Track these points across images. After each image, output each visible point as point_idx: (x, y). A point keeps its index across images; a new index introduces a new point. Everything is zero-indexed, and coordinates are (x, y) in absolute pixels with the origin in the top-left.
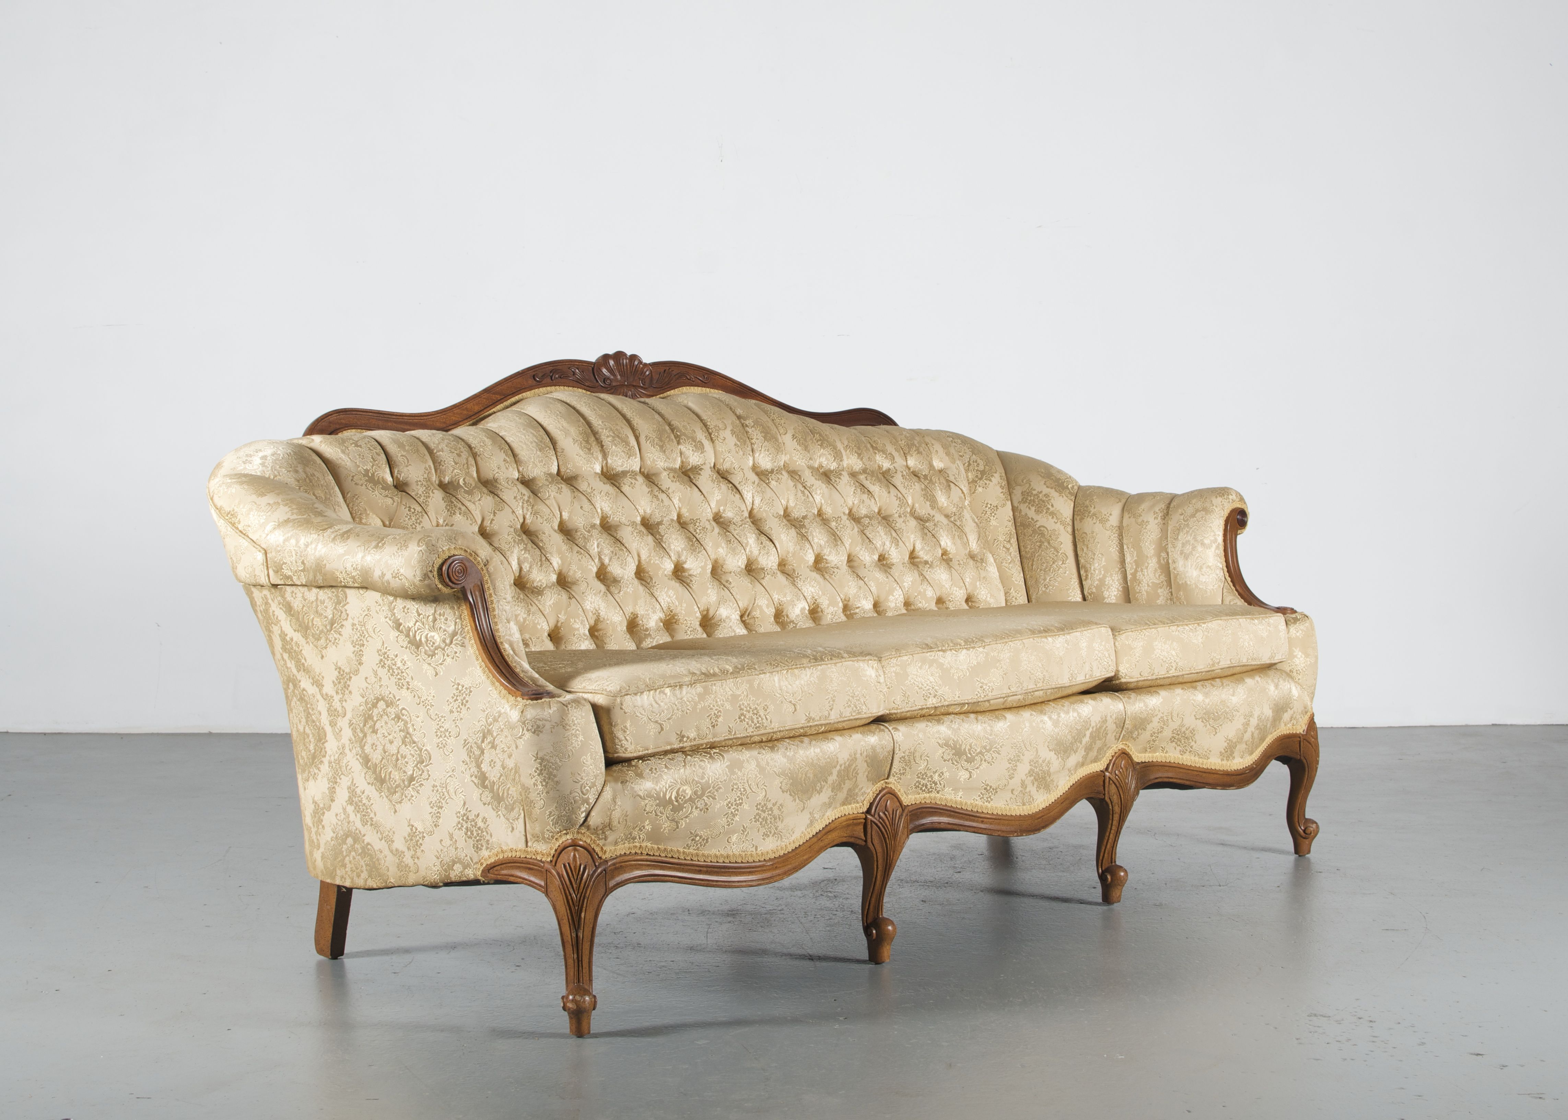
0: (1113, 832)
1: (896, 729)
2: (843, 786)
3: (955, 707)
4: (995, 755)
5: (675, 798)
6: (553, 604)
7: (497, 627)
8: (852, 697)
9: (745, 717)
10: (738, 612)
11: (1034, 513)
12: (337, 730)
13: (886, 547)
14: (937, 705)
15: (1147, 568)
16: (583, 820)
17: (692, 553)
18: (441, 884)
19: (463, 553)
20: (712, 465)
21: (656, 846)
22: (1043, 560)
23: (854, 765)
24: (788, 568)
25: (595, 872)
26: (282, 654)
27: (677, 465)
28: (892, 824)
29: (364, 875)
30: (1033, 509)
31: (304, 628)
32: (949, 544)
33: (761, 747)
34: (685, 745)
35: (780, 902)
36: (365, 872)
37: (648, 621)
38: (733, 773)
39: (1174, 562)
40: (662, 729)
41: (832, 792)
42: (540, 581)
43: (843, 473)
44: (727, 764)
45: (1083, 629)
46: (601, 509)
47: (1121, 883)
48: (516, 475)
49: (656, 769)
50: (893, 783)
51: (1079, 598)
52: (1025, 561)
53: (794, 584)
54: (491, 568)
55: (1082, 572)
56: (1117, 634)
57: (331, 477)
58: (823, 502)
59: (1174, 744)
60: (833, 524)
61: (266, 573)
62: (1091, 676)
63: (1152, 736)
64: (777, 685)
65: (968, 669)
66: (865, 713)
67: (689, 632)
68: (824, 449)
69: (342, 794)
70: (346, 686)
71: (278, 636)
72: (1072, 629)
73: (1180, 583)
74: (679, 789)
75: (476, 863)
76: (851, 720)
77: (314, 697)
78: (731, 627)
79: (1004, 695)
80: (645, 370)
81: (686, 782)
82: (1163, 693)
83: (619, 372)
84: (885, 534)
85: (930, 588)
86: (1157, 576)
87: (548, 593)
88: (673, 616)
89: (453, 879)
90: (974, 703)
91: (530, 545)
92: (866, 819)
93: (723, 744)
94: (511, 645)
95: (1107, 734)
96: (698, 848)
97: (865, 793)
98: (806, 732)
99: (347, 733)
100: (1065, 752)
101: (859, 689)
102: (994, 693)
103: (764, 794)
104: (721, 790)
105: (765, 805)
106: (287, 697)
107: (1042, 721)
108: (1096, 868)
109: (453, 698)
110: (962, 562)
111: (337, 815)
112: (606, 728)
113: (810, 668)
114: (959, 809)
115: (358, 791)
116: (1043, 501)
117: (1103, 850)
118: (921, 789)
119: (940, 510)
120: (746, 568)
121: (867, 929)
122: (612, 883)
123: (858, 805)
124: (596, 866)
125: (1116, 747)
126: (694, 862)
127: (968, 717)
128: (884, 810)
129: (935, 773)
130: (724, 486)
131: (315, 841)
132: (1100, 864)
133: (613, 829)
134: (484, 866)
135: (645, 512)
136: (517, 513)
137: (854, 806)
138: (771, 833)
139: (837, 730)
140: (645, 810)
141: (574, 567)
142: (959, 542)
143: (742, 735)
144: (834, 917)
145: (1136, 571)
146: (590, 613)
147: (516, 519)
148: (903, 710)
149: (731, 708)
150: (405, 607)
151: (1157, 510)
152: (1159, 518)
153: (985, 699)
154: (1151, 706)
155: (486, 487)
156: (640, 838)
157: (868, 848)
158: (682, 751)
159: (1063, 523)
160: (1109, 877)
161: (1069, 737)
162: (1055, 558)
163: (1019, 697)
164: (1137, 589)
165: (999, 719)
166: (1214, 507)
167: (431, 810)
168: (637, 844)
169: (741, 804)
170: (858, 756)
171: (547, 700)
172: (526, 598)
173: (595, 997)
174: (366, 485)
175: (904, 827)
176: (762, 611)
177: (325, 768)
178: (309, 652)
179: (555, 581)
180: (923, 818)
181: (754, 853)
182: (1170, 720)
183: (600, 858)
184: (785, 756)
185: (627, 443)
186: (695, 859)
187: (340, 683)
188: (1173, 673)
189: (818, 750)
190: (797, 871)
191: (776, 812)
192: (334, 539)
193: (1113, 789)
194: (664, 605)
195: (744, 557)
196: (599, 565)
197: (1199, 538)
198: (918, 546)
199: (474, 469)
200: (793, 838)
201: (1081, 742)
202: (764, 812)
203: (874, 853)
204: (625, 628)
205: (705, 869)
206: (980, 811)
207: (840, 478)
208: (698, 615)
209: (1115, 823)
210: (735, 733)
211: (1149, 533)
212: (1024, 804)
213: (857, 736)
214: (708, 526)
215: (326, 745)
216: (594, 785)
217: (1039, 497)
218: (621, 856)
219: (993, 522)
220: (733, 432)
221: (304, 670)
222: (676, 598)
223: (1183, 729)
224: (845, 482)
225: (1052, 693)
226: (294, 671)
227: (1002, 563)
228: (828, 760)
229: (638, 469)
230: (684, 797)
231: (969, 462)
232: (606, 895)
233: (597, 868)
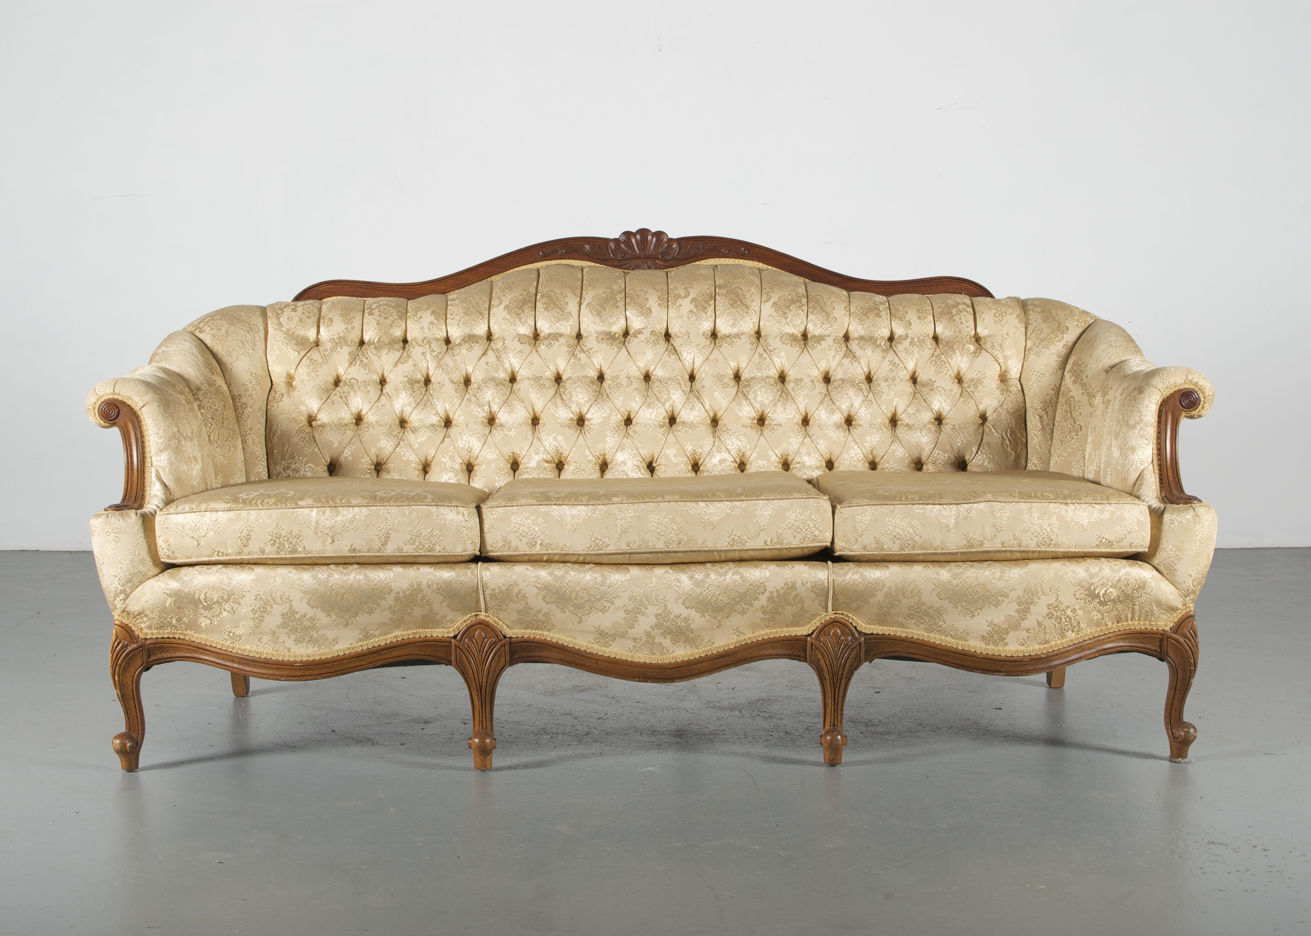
2: (410, 611)
5: (204, 599)
9: (275, 541)
11: (1072, 383)
16: (123, 606)
23: (421, 595)
25: (129, 646)
28: (480, 651)
32: (946, 408)
35: (722, 722)
40: (199, 544)
44: (253, 577)
49: (190, 574)
50: (488, 616)
65: (579, 524)
74: (207, 592)
80: (670, 245)
83: (640, 247)
92: (451, 643)
96: (234, 642)
97: (453, 621)
102: (609, 549)
103: (289, 606)
104: (245, 598)
105: (292, 615)
114: (570, 648)
116: (1082, 372)
120: (669, 420)
122: (152, 658)
123: (445, 630)
124: (133, 642)
125: (826, 615)
128: (471, 637)
129: (538, 612)
136: (420, 366)
137: (439, 630)
138: (304, 640)
144: (770, 738)
148: (505, 553)
154: (870, 580)
162: (1071, 429)
165: (618, 572)
168: (180, 632)
169: (265, 612)
181: (286, 654)
182: (901, 597)
183: (139, 637)
188: (909, 550)
193: (817, 655)
198: (901, 409)
199: (401, 329)
203: (462, 673)
206: (598, 653)
210: (267, 554)
212: (653, 654)
217: (1080, 367)
230: (212, 600)
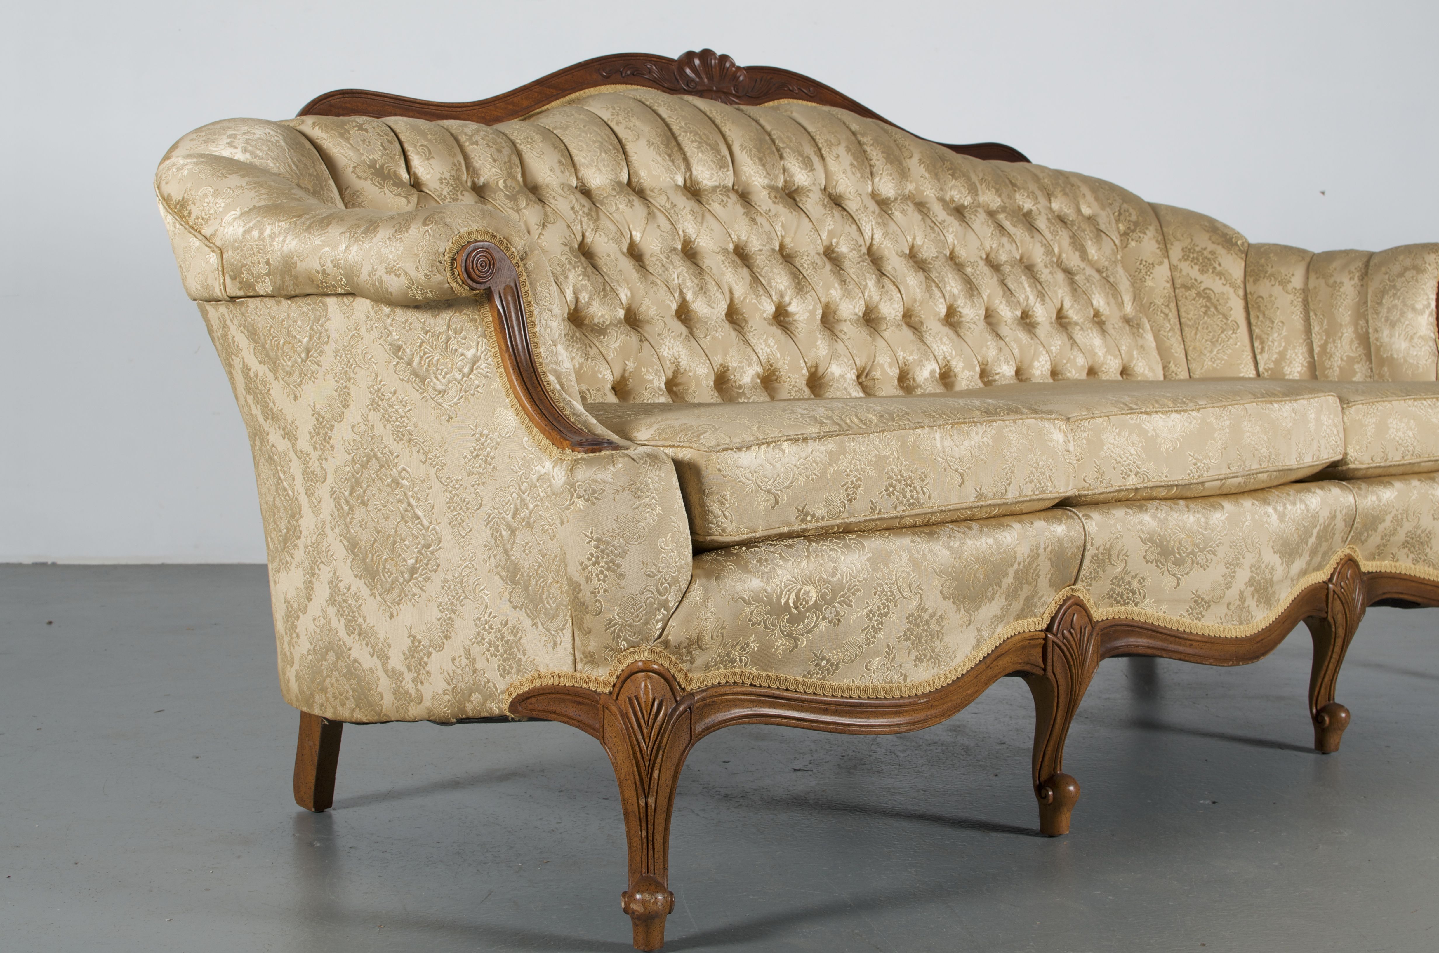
0: (1333, 660)
1: (1088, 517)
2: (1019, 592)
3: (1161, 489)
4: (1209, 556)
5: (794, 603)
6: (619, 346)
7: (538, 350)
8: (1035, 468)
9: (894, 487)
10: (855, 371)
11: (1198, 273)
12: (315, 501)
13: (1030, 302)
14: (1138, 486)
15: (1340, 338)
16: (658, 632)
17: (798, 293)
18: (454, 720)
19: (489, 239)
20: (823, 187)
21: (764, 674)
22: (1210, 329)
23: (1035, 564)
24: (915, 320)
25: (675, 710)
26: (245, 398)
27: (780, 184)
28: (1080, 647)
29: (351, 703)
30: (1196, 268)
31: (271, 361)
32: (1102, 303)
33: (915, 534)
34: (809, 526)
36: (351, 699)
37: (741, 376)
38: (878, 569)
39: (1376, 331)
40: (777, 502)
41: (1006, 600)
42: (602, 316)
43: (979, 210)
44: (868, 555)
45: (1310, 396)
46: (683, 231)
47: (1339, 726)
48: (574, 182)
49: (766, 560)
50: (1082, 591)
51: (1252, 374)
52: (1186, 330)
53: (921, 339)
54: (531, 265)
55: (1257, 344)
56: (1345, 406)
57: (324, 167)
58: (956, 242)
59: (1406, 550)
60: (969, 270)
61: (222, 281)
62: (1318, 457)
63: (1382, 539)
64: (939, 445)
65: (1178, 439)
66: (1051, 492)
67: (793, 393)
68: (956, 180)
69: (322, 592)
70: (327, 439)
71: (240, 372)
72: (1297, 395)
73: (1385, 356)
74: (800, 589)
75: (502, 692)
76: (1034, 500)
77: (286, 455)
78: (845, 389)
79: (1222, 477)
80: (739, 74)
81: (810, 581)
82: (1398, 485)
83: (706, 74)
84: (1030, 286)
85: (1081, 355)
86: (1354, 348)
87: (613, 332)
88: (773, 372)
89: (470, 714)
90: (1185, 485)
91: (590, 269)
92: (1046, 639)
93: (862, 526)
94: (558, 377)
95: (1334, 534)
96: (825, 677)
97: (1045, 603)
98: (974, 515)
99: (328, 506)
100: (1290, 555)
101: (1044, 458)
102: (1210, 474)
103: (918, 600)
104: (859, 594)
105: (920, 616)
106: (254, 457)
107: (1266, 513)
108: (1308, 707)
109: (472, 453)
110: (1116, 326)
111: (314, 619)
112: (694, 499)
113: (982, 425)
114: (1162, 627)
115: (342, 585)
116: (1209, 259)
117: (1319, 684)
118: (1115, 600)
119: (1091, 264)
120: (864, 315)
121: (1040, 789)
122: (699, 727)
123: (1036, 620)
124: (676, 701)
125: (1342, 552)
126: (818, 698)
127: (1177, 504)
128: (1069, 627)
129: (1134, 578)
130: (837, 213)
131: (288, 654)
132: (1314, 702)
133: (704, 647)
134: (514, 696)
135: (739, 239)
136: (574, 228)
137: (1030, 620)
138: (925, 656)
139: (1013, 514)
140: (750, 620)
141: (647, 302)
142: (1112, 301)
143: (889, 515)
145: (1326, 343)
146: (668, 362)
147: (573, 236)
148: (1096, 491)
149: (875, 475)
150: (406, 321)
151: (1352, 269)
152: (1356, 279)
153: (1199, 481)
154: (1384, 501)
155: (534, 194)
156: (741, 661)
157: (1048, 678)
158: (803, 535)
159: (1233, 285)
160: (1327, 719)
161: (1295, 536)
162: (1224, 327)
163: (1239, 480)
164: (1327, 364)
165: (1215, 508)
166: (1427, 265)
167: (439, 615)
168: (737, 670)
169: (886, 614)
170: (1041, 551)
171: (608, 452)
172: (583, 337)
173: (671, 894)
174: (372, 180)
175: (1093, 651)
176: (884, 372)
177: (300, 554)
178: (278, 393)
179: (622, 317)
180: (1117, 639)
181: (902, 685)
182: (1405, 520)
183: (684, 689)
184: (948, 547)
185: (718, 152)
186: (820, 692)
187: (318, 434)
188: (1408, 459)
189: (991, 541)
190: (959, 711)
191: (934, 627)
192: (309, 227)
193: (1338, 606)
194: (763, 358)
195: (862, 303)
196: (680, 302)
197: (1409, 303)
198: (1067, 304)
199: (519, 170)
200: (954, 664)
201: (1307, 543)
202: (918, 626)
203: (1055, 686)
204: (712, 383)
205: (833, 707)
206: (1187, 630)
207: (975, 215)
208: (805, 371)
209: (1337, 649)
210: (880, 511)
211: (1343, 297)
212: (1241, 623)
213: (1040, 524)
214: (819, 261)
215: (301, 522)
216: (675, 581)
217: (1203, 254)
218: (713, 686)
219: (1149, 283)
220: (848, 149)
221: (273, 418)
222: (777, 349)
223: (1419, 532)
224: (979, 222)
225: (1276, 477)
226: (261, 419)
227: (1159, 331)
228: (1004, 555)
229: (730, 185)
230: (807, 602)
231: (1119, 211)
232: (690, 744)
233: (678, 704)
